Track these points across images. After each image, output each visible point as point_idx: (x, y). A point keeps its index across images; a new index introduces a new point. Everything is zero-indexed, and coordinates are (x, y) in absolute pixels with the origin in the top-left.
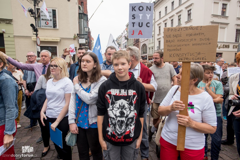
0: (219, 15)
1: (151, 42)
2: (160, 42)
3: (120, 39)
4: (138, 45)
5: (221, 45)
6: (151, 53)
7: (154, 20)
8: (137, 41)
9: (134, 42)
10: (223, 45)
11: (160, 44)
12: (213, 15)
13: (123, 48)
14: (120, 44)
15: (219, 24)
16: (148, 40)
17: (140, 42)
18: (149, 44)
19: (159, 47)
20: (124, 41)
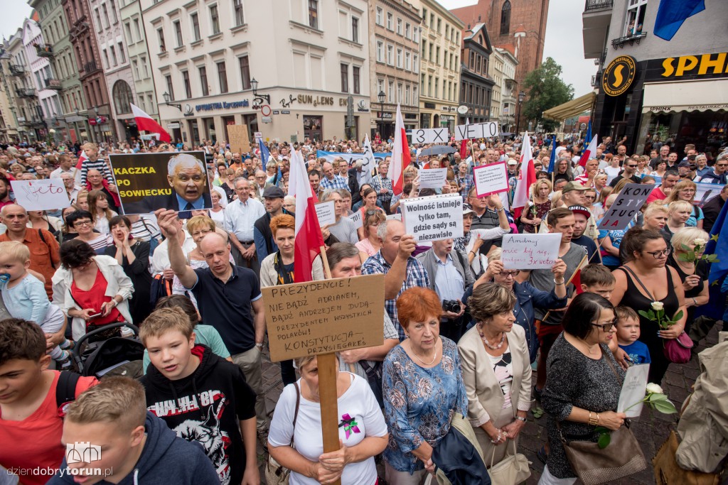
0: (305, 24)
1: (142, 76)
2: (169, 78)
3: (18, 50)
4: (98, 81)
5: (317, 97)
7: (138, 4)
8: (92, 70)
9: (81, 71)
10: (322, 98)
11: (170, 85)
12: (292, 22)
13: (38, 89)
14: (21, 70)
15: (307, 46)
16: (129, 70)
17: (101, 71)
18: (137, 82)
19: (171, 93)
20: (35, 63)
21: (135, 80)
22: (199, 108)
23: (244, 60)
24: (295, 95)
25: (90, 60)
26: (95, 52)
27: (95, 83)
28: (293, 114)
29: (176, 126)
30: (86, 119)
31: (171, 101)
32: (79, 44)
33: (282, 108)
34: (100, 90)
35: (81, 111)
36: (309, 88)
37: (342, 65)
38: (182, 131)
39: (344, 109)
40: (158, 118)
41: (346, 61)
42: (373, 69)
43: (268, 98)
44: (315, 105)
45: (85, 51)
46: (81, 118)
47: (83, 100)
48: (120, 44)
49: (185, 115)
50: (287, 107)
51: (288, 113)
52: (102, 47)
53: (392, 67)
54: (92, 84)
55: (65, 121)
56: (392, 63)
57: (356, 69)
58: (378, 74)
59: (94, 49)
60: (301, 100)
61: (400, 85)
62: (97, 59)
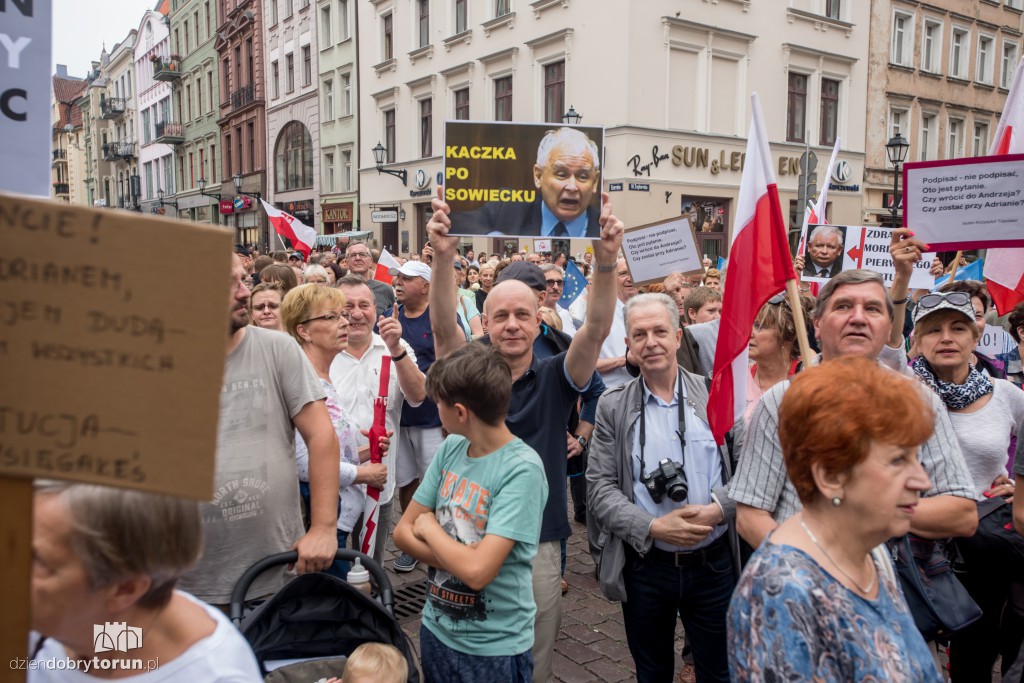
1: (338, 111)
2: (390, 114)
3: (123, 69)
4: (251, 125)
5: (723, 153)
6: (339, 187)
8: (244, 102)
9: (223, 107)
11: (390, 128)
13: (142, 142)
14: (119, 106)
15: (707, 33)
16: (314, 101)
17: (262, 104)
18: (326, 124)
19: (389, 148)
20: (146, 94)
21: (322, 121)
23: (554, 72)
24: (666, 147)
25: (244, 83)
26: (256, 67)
27: (245, 129)
28: (657, 193)
29: (391, 217)
30: (216, 202)
31: (388, 164)
33: (632, 175)
34: (252, 142)
35: (210, 185)
36: (701, 130)
37: (792, 75)
38: (401, 230)
39: (790, 182)
40: (355, 201)
41: (802, 64)
42: (879, 84)
44: (714, 172)
45: (239, 65)
47: (218, 163)
48: (307, 49)
49: (413, 194)
50: (644, 176)
51: (646, 188)
52: (271, 55)
53: (935, 77)
54: (239, 130)
56: (936, 67)
57: (830, 86)
58: (890, 95)
59: (256, 61)
60: (680, 158)
61: (956, 123)
62: (257, 81)
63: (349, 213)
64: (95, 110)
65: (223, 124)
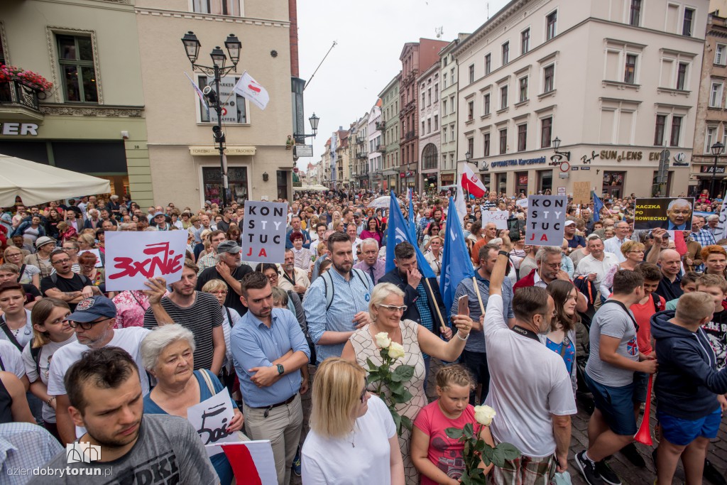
0: (619, 81)
1: (449, 139)
2: (471, 140)
3: (363, 127)
4: (413, 145)
5: (623, 152)
6: (448, 167)
7: (456, 85)
8: (410, 137)
9: (401, 139)
10: (629, 153)
11: (471, 145)
12: (605, 81)
13: (370, 152)
14: (362, 140)
15: (619, 102)
16: (439, 136)
17: (417, 137)
18: (443, 144)
19: (470, 153)
20: (372, 135)
22: (494, 165)
23: (547, 124)
24: (598, 151)
25: (411, 130)
26: (416, 124)
27: (410, 147)
28: (593, 170)
30: (397, 173)
31: (470, 159)
32: (405, 119)
33: (583, 164)
34: (413, 151)
35: (395, 167)
36: (614, 143)
37: (658, 116)
39: (656, 164)
40: (455, 173)
41: (663, 111)
42: (703, 117)
43: (568, 155)
45: (408, 123)
46: (394, 173)
47: (399, 159)
48: (436, 117)
49: (480, 170)
50: (588, 164)
51: (588, 168)
52: (422, 119)
54: (408, 147)
55: (382, 174)
57: (677, 121)
58: (708, 121)
59: (416, 122)
60: (604, 156)
62: (416, 129)
63: (453, 177)
64: (353, 141)
65: (401, 145)
